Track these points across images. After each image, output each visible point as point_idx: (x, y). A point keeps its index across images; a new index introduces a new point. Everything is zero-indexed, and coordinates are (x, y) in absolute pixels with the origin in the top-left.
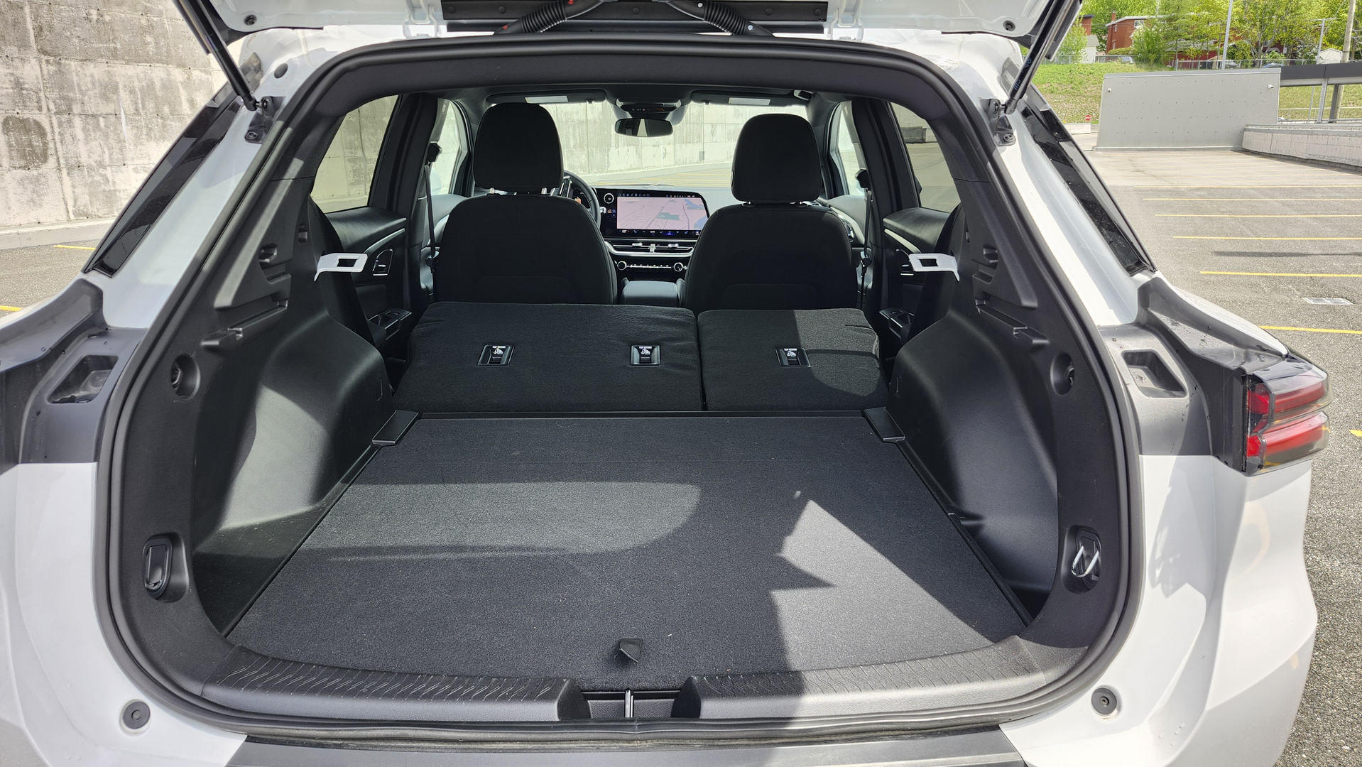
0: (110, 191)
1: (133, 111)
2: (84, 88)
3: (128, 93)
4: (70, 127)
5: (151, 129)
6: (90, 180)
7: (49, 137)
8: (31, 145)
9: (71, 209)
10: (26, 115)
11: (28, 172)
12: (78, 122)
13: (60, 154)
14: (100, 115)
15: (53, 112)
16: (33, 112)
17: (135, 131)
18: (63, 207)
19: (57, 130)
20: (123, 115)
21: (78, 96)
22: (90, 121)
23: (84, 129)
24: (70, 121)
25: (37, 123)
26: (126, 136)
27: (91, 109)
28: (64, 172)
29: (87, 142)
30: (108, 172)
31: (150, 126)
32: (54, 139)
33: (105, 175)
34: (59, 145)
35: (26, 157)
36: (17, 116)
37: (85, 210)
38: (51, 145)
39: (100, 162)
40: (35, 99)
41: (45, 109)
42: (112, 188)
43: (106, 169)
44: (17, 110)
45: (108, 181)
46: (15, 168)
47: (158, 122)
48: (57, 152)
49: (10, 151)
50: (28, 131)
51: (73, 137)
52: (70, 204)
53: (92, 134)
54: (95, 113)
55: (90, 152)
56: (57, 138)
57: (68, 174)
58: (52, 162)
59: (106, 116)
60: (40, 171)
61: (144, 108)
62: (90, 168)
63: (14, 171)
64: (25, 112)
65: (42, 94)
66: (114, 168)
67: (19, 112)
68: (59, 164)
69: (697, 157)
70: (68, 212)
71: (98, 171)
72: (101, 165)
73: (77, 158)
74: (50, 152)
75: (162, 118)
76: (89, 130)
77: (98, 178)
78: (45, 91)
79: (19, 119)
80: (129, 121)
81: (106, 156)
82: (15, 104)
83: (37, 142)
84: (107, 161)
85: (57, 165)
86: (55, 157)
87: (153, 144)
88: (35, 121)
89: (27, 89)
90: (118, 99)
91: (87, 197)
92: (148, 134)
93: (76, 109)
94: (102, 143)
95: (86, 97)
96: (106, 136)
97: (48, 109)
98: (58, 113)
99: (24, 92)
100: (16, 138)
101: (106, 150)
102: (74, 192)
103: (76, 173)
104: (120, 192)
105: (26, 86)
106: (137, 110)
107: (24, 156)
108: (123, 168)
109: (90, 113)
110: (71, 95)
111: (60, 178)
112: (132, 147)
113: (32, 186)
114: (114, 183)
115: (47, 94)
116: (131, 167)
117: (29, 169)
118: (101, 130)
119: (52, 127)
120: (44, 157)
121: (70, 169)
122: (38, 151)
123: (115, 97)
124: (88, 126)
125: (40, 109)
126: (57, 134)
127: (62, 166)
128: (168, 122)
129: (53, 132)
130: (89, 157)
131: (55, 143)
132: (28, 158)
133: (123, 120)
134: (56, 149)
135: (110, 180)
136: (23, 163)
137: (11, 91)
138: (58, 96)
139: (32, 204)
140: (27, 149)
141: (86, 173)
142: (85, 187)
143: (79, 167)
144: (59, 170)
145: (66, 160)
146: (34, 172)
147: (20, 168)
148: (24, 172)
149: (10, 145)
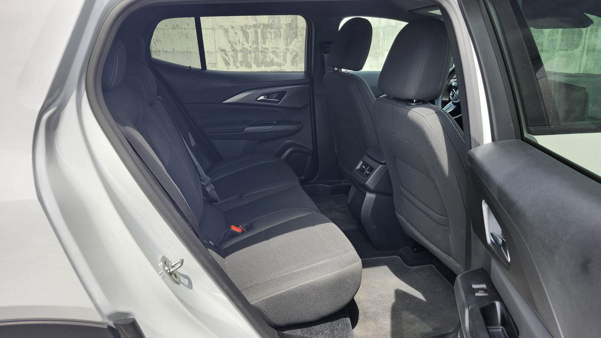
4: (596, 32)
6: (597, 57)
7: (583, 36)
8: (573, 40)
9: (582, 69)
11: (567, 52)
13: (586, 44)
18: (578, 69)
19: (589, 33)
28: (585, 53)
32: (585, 37)
34: (587, 41)
37: (589, 71)
38: (583, 40)
46: (561, 50)
49: (562, 42)
50: (573, 33)
51: (597, 36)
52: (583, 66)
56: (588, 36)
57: (587, 54)
58: (580, 48)
60: (573, 52)
62: (600, 51)
63: (560, 52)
73: (594, 46)
74: (581, 43)
83: (576, 39)
85: (582, 49)
86: (583, 46)
91: (593, 65)
100: (566, 37)
102: (586, 62)
103: (591, 54)
107: (567, 45)
111: (582, 56)
113: (566, 58)
117: (568, 51)
119: (587, 32)
120: (577, 46)
121: (588, 51)
122: (575, 43)
127: (585, 50)
129: (587, 34)
131: (585, 39)
132: (569, 46)
134: (585, 42)
136: (566, 48)
139: (563, 66)
140: (570, 42)
141: (596, 53)
142: (593, 60)
143: (594, 51)
144: (583, 52)
145: (588, 47)
146: (570, 52)
147: (564, 50)
148: (564, 52)
149: (562, 40)
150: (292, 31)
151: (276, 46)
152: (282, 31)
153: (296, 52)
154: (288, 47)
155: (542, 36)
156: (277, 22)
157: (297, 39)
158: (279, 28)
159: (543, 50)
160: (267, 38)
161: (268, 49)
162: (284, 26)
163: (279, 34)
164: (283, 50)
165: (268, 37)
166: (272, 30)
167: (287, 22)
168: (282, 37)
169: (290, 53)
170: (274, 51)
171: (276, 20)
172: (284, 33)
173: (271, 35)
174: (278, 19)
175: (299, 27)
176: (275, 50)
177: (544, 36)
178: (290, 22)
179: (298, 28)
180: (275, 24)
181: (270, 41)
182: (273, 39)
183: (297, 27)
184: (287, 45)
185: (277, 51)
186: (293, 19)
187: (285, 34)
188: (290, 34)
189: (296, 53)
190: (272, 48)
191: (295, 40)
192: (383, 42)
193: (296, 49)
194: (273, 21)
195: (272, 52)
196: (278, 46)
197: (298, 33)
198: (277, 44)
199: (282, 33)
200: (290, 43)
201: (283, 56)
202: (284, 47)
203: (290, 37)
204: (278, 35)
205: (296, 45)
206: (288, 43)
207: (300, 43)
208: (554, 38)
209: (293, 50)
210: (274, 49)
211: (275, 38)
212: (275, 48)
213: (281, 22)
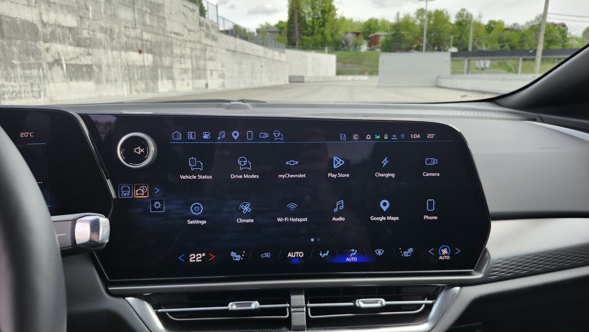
69: (204, 86)
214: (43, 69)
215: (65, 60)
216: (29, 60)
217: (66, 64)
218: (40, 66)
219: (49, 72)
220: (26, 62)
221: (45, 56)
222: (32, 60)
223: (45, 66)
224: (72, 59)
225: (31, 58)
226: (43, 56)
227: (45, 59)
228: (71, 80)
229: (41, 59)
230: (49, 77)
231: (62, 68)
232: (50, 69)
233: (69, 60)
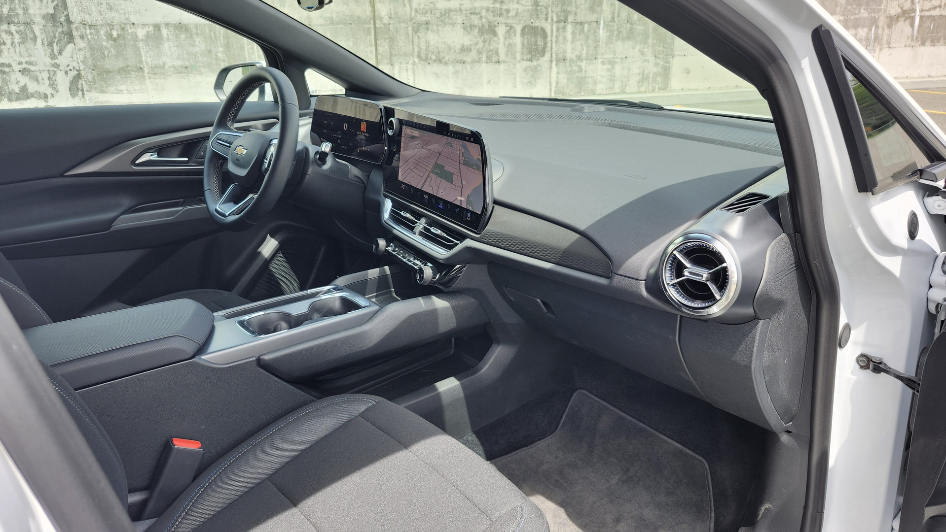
0: (581, 77)
1: (610, 18)
2: (578, 3)
3: (609, 5)
4: (564, 31)
5: (620, 32)
6: (570, 69)
7: (549, 39)
8: (536, 44)
9: (553, 89)
10: (537, 24)
11: (531, 63)
12: (570, 28)
13: (554, 50)
14: (585, 23)
15: (554, 21)
16: (541, 22)
17: (608, 34)
18: (548, 87)
19: (555, 34)
20: (602, 22)
21: (574, 9)
22: (579, 27)
23: (573, 33)
24: (564, 28)
25: (543, 30)
26: (601, 37)
27: (580, 18)
28: (554, 63)
29: (573, 42)
30: (583, 64)
31: (620, 30)
32: (551, 40)
33: (580, 66)
34: (554, 44)
35: (532, 53)
36: (531, 25)
37: (562, 90)
38: (549, 44)
39: (579, 56)
40: (545, 13)
41: (550, 19)
42: (584, 75)
43: (582, 61)
44: (532, 21)
45: (581, 70)
46: (523, 60)
47: (627, 26)
48: (551, 49)
49: (523, 48)
50: (536, 35)
51: (565, 39)
52: (554, 84)
53: (578, 36)
54: (583, 21)
55: (574, 49)
56: (554, 39)
57: (556, 65)
58: (547, 56)
59: (590, 23)
60: (539, 62)
61: (618, 16)
62: (572, 61)
63: (523, 62)
64: (537, 22)
65: (550, 9)
66: (587, 61)
67: (533, 21)
68: (552, 58)
70: (551, 91)
71: (576, 63)
72: (579, 58)
73: (564, 53)
74: (547, 49)
75: (631, 24)
76: (576, 34)
77: (575, 68)
78: (552, 7)
79: (532, 26)
80: (606, 25)
81: (585, 51)
82: (531, 17)
83: (540, 43)
84: (584, 55)
85: (550, 58)
86: (550, 53)
87: (620, 43)
88: (542, 28)
89: (541, 6)
90: (601, 10)
91: (565, 81)
92: (618, 36)
93: (571, 18)
94: (583, 42)
95: (579, 10)
96: (587, 37)
97: (552, 19)
98: (558, 22)
99: (539, 8)
100: (527, 39)
101: (585, 48)
102: (557, 77)
103: (561, 65)
104: (588, 78)
105: (541, 4)
106: (613, 18)
107: (530, 52)
108: (595, 61)
109: (579, 21)
110: (569, 8)
111: (551, 67)
112: (604, 46)
113: (531, 72)
114: (586, 71)
115: (554, 10)
116: (600, 61)
117: (532, 61)
118: (584, 33)
119: (552, 32)
120: (543, 53)
121: (558, 61)
122: (540, 48)
123: (599, 9)
124: (575, 31)
125: (547, 19)
126: (554, 36)
127: (554, 59)
128: (635, 26)
129: (552, 35)
130: (572, 53)
131: (552, 43)
133: (602, 25)
134: (552, 47)
135: (584, 69)
136: (529, 56)
137: (530, 7)
138: (560, 10)
139: (529, 84)
140: (533, 47)
141: (568, 64)
142: (565, 74)
143: (564, 60)
144: (551, 62)
145: (557, 55)
146: (535, 63)
147: (526, 60)
148: (528, 63)
149: (523, 45)
150: (60, 30)
151: (27, 59)
152: (37, 29)
153: (77, 70)
154: (56, 61)
155: (496, 39)
156: (20, 12)
157: (75, 44)
158: (27, 24)
159: (500, 61)
160: (4, 44)
161: (9, 66)
162: (38, 19)
163: (31, 36)
164: (45, 66)
165: (5, 41)
166: (13, 28)
167: (44, 12)
168: (39, 41)
169: (63, 72)
170: (25, 69)
171: (17, 6)
172: (42, 33)
173: (11, 36)
174: (22, 5)
175: (73, 21)
176: (27, 66)
177: (499, 39)
178: (51, 11)
179: (72, 23)
180: (17, 15)
181: (12, 50)
182: (17, 45)
183: (68, 21)
184: (53, 56)
185: (32, 68)
186: (57, 5)
187: (44, 34)
188: (57, 35)
189: (76, 73)
190: (20, 63)
191: (70, 47)
192: (250, 51)
193: (75, 64)
194: (10, 10)
195: (20, 71)
196: (32, 59)
197: (75, 33)
198: (30, 56)
199: (38, 33)
200: (60, 53)
201: (49, 78)
202: (48, 60)
203: (56, 40)
204: (27, 37)
205: (74, 57)
206: (55, 52)
207: (83, 53)
208: (511, 41)
209: (68, 66)
210: (24, 66)
211: (24, 44)
212: (27, 63)
213: (31, 11)
214: (877, 27)
215: (922, 11)
216: (860, 12)
217: (921, 17)
218: (874, 22)
219: (887, 31)
220: (853, 18)
221: (887, 6)
222: (864, 14)
223: (882, 21)
224: (935, 8)
225: (862, 11)
226: (883, 6)
227: (885, 10)
228: (923, 44)
229: (879, 11)
230: (885, 38)
231: (912, 25)
232: (890, 26)
233: (930, 10)
